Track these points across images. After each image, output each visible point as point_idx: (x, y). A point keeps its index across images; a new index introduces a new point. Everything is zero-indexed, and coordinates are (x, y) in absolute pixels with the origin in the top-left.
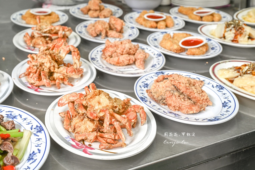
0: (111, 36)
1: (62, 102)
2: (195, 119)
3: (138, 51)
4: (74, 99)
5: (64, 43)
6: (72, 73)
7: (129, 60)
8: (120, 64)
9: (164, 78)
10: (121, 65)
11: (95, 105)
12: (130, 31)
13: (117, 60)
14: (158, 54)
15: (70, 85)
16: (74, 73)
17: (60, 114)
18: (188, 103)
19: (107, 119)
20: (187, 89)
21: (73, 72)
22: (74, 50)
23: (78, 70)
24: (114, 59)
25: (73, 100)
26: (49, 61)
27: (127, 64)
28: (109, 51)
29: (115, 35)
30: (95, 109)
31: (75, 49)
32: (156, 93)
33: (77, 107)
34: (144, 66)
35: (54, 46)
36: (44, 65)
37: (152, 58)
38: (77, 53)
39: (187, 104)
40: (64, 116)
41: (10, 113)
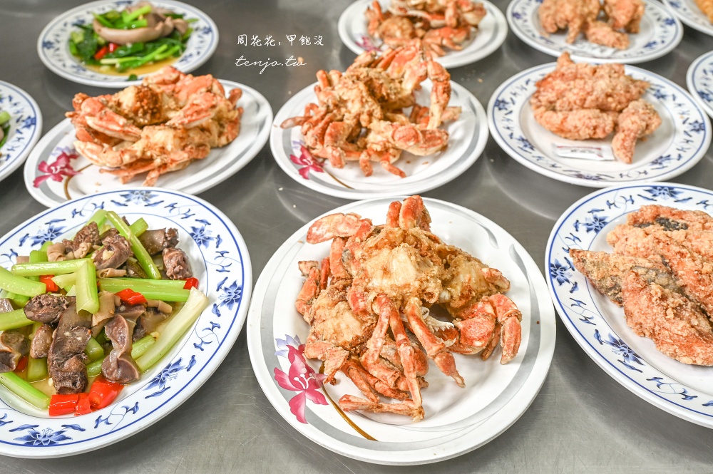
0: (594, 38)
1: (318, 233)
2: (683, 393)
3: (632, 105)
4: (347, 231)
5: (420, 52)
6: (408, 143)
7: (595, 128)
8: (568, 135)
9: (659, 215)
10: (571, 136)
11: (373, 273)
12: (656, 32)
13: (559, 122)
14: (696, 122)
15: (395, 173)
16: (412, 143)
17: (302, 265)
18: (682, 330)
19: (379, 332)
20: (699, 281)
21: (409, 140)
22: (437, 77)
23: (428, 136)
24: (551, 117)
25: (343, 233)
26: (359, 98)
27: (588, 137)
28: (553, 90)
29: (604, 36)
30: (370, 285)
31: (440, 76)
32: (598, 265)
33: (346, 257)
34: (632, 155)
35: (393, 57)
36: (346, 107)
37: (671, 132)
38: (444, 86)
39: (679, 333)
40: (308, 273)
41: (203, 225)
